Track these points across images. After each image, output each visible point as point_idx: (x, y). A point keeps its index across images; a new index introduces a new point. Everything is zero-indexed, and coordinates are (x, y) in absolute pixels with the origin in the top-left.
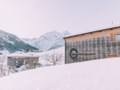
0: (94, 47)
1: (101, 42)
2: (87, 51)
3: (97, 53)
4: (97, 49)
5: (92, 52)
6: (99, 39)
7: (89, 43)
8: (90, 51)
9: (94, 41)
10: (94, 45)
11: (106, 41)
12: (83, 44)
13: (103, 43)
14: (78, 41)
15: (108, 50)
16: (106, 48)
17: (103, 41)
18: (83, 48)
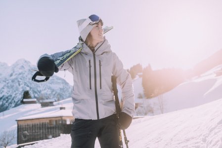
0: (40, 129)
1: (44, 126)
2: (35, 132)
3: (41, 134)
4: (41, 131)
5: (39, 133)
6: (43, 123)
7: (36, 126)
8: (38, 132)
9: (40, 125)
10: (40, 127)
11: (47, 126)
12: (32, 126)
13: (45, 127)
14: (29, 124)
15: (48, 131)
16: (47, 130)
17: (45, 125)
18: (33, 130)
